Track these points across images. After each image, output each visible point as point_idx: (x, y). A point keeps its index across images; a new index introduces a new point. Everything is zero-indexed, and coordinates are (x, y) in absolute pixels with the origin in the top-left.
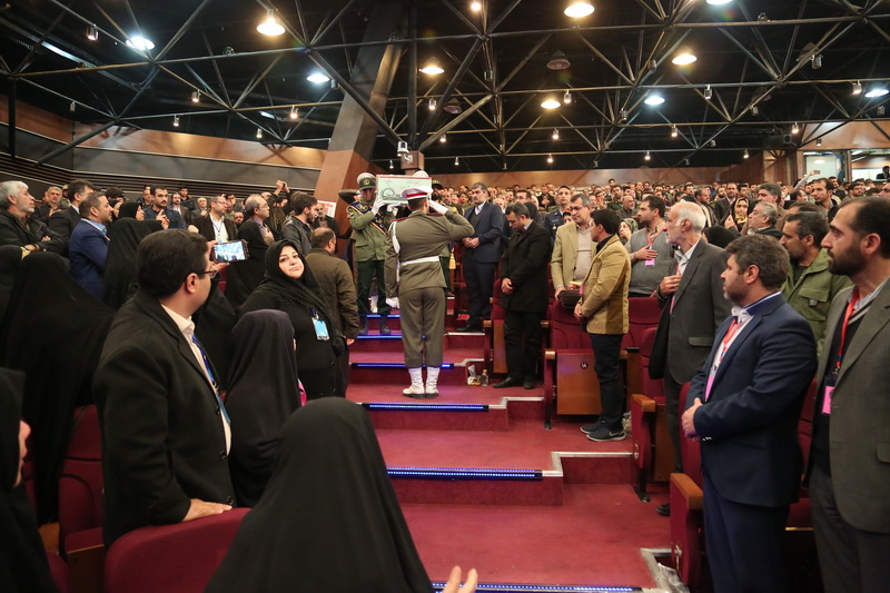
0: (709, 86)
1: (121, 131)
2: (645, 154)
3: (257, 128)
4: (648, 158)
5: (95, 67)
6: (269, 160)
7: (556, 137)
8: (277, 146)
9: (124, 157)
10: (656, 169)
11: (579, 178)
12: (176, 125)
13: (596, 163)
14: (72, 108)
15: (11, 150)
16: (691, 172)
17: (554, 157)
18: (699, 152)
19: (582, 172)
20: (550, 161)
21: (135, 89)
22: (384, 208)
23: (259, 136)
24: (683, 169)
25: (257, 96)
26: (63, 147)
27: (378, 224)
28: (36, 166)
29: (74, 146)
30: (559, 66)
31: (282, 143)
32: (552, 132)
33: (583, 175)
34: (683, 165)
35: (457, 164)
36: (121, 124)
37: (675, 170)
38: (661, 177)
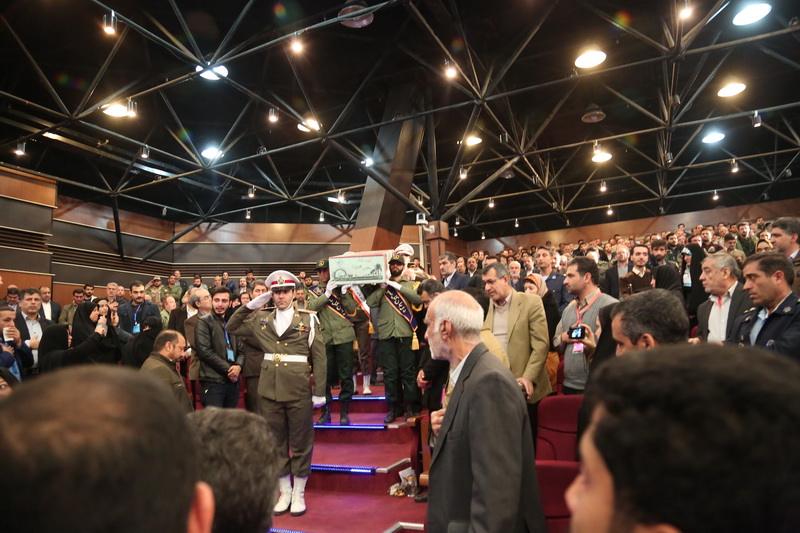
0: (756, 112)
1: (212, 227)
2: (712, 195)
3: (319, 212)
4: (716, 198)
5: (176, 176)
6: (340, 239)
7: (603, 189)
8: (345, 226)
9: (213, 247)
10: (734, 208)
11: (649, 227)
12: (248, 217)
13: (662, 209)
14: (164, 213)
15: (120, 251)
16: (775, 205)
17: (613, 208)
18: (775, 184)
19: (651, 220)
20: (610, 212)
21: (217, 191)
22: (338, 289)
23: (322, 219)
24: (765, 204)
25: (315, 183)
26: (163, 245)
27: (334, 307)
28: (141, 262)
29: (171, 243)
30: (595, 119)
31: (349, 223)
32: (598, 185)
33: (653, 222)
34: (762, 200)
35: (517, 225)
36: (210, 221)
37: (756, 206)
38: (740, 214)
